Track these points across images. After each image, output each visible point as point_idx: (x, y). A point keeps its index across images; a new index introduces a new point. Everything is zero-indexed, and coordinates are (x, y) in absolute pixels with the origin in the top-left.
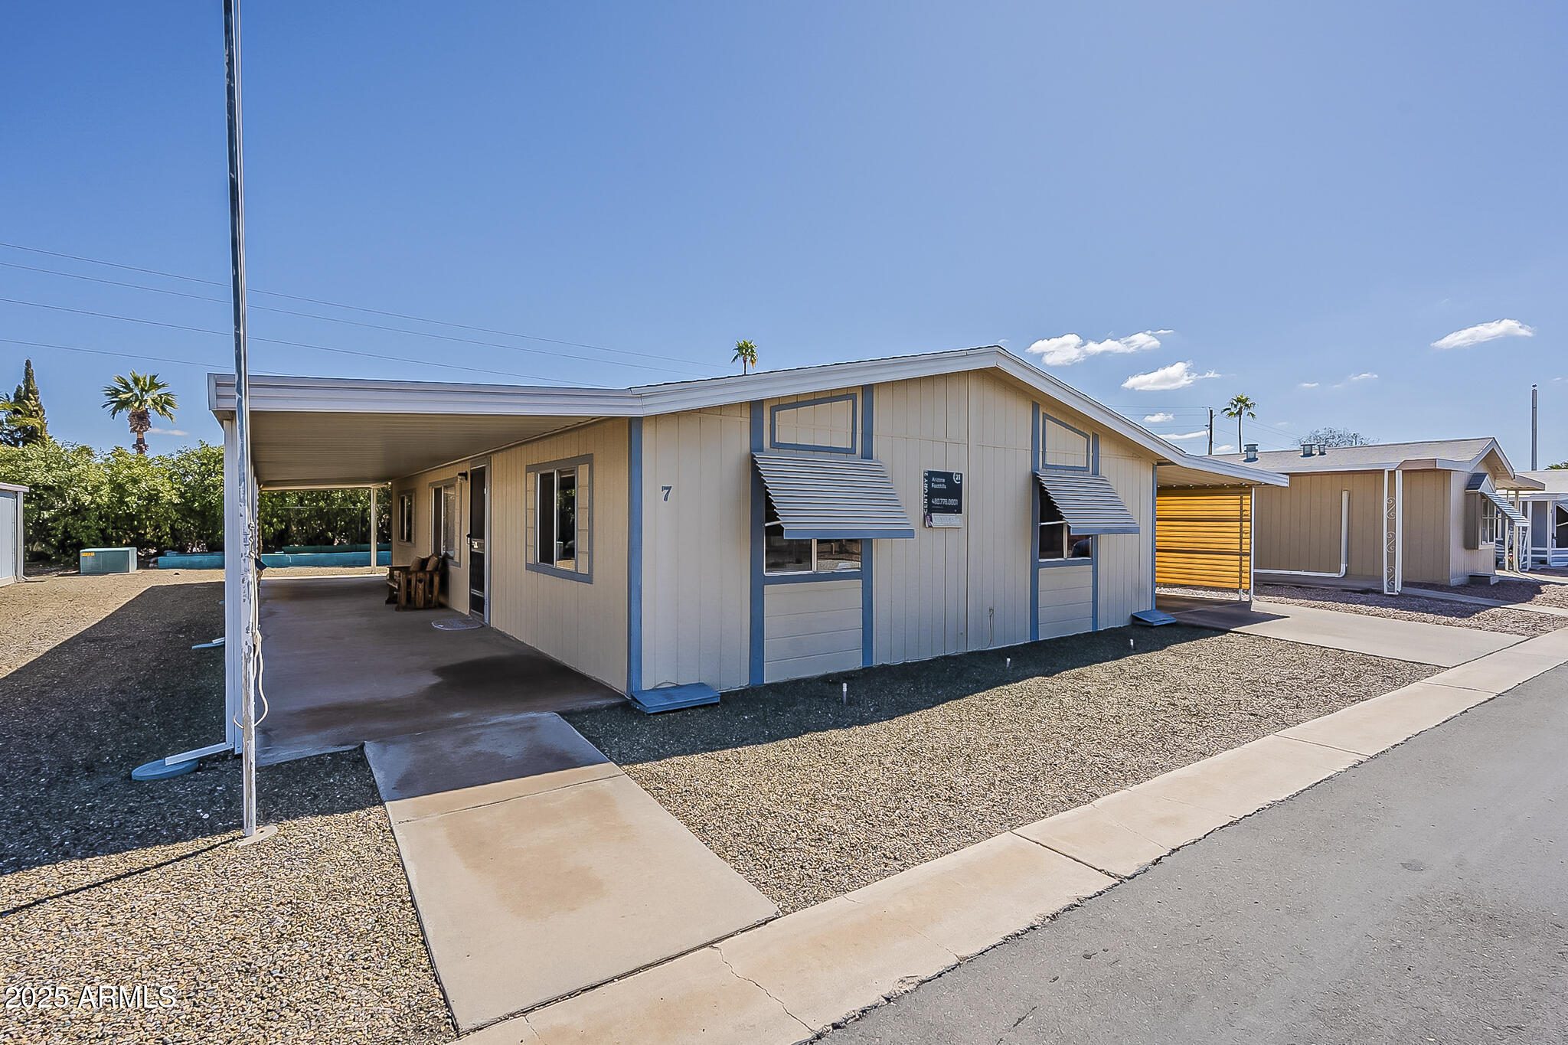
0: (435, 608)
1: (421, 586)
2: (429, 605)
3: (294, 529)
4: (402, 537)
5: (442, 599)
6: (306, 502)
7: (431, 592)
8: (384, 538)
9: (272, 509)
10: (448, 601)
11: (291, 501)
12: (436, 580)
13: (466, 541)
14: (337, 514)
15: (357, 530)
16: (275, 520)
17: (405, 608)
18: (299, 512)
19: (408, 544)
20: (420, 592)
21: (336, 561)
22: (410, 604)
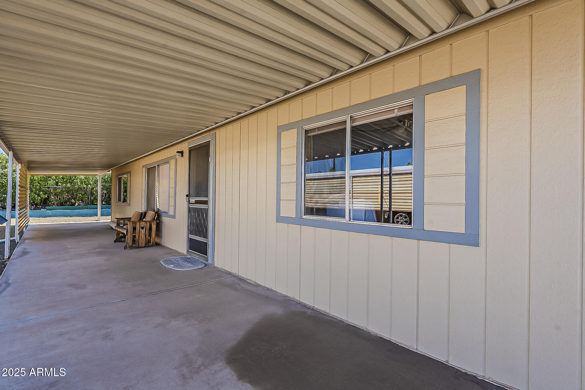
0: (152, 246)
1: (143, 231)
2: (148, 244)
3: (52, 197)
4: (120, 200)
5: (157, 240)
6: (60, 184)
7: (150, 235)
8: (107, 201)
9: (40, 187)
10: (162, 241)
11: (51, 182)
12: (154, 227)
13: (185, 199)
14: (77, 191)
15: (88, 198)
16: (41, 193)
17: (131, 247)
18: (55, 189)
19: (124, 204)
20: (142, 235)
21: (76, 214)
22: (135, 244)
